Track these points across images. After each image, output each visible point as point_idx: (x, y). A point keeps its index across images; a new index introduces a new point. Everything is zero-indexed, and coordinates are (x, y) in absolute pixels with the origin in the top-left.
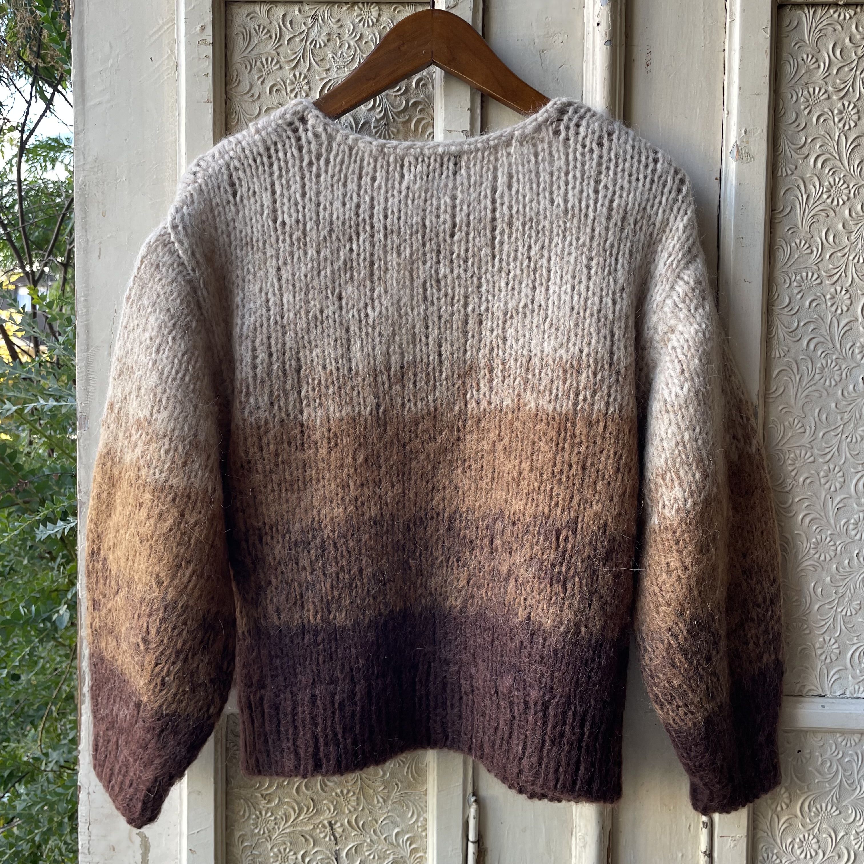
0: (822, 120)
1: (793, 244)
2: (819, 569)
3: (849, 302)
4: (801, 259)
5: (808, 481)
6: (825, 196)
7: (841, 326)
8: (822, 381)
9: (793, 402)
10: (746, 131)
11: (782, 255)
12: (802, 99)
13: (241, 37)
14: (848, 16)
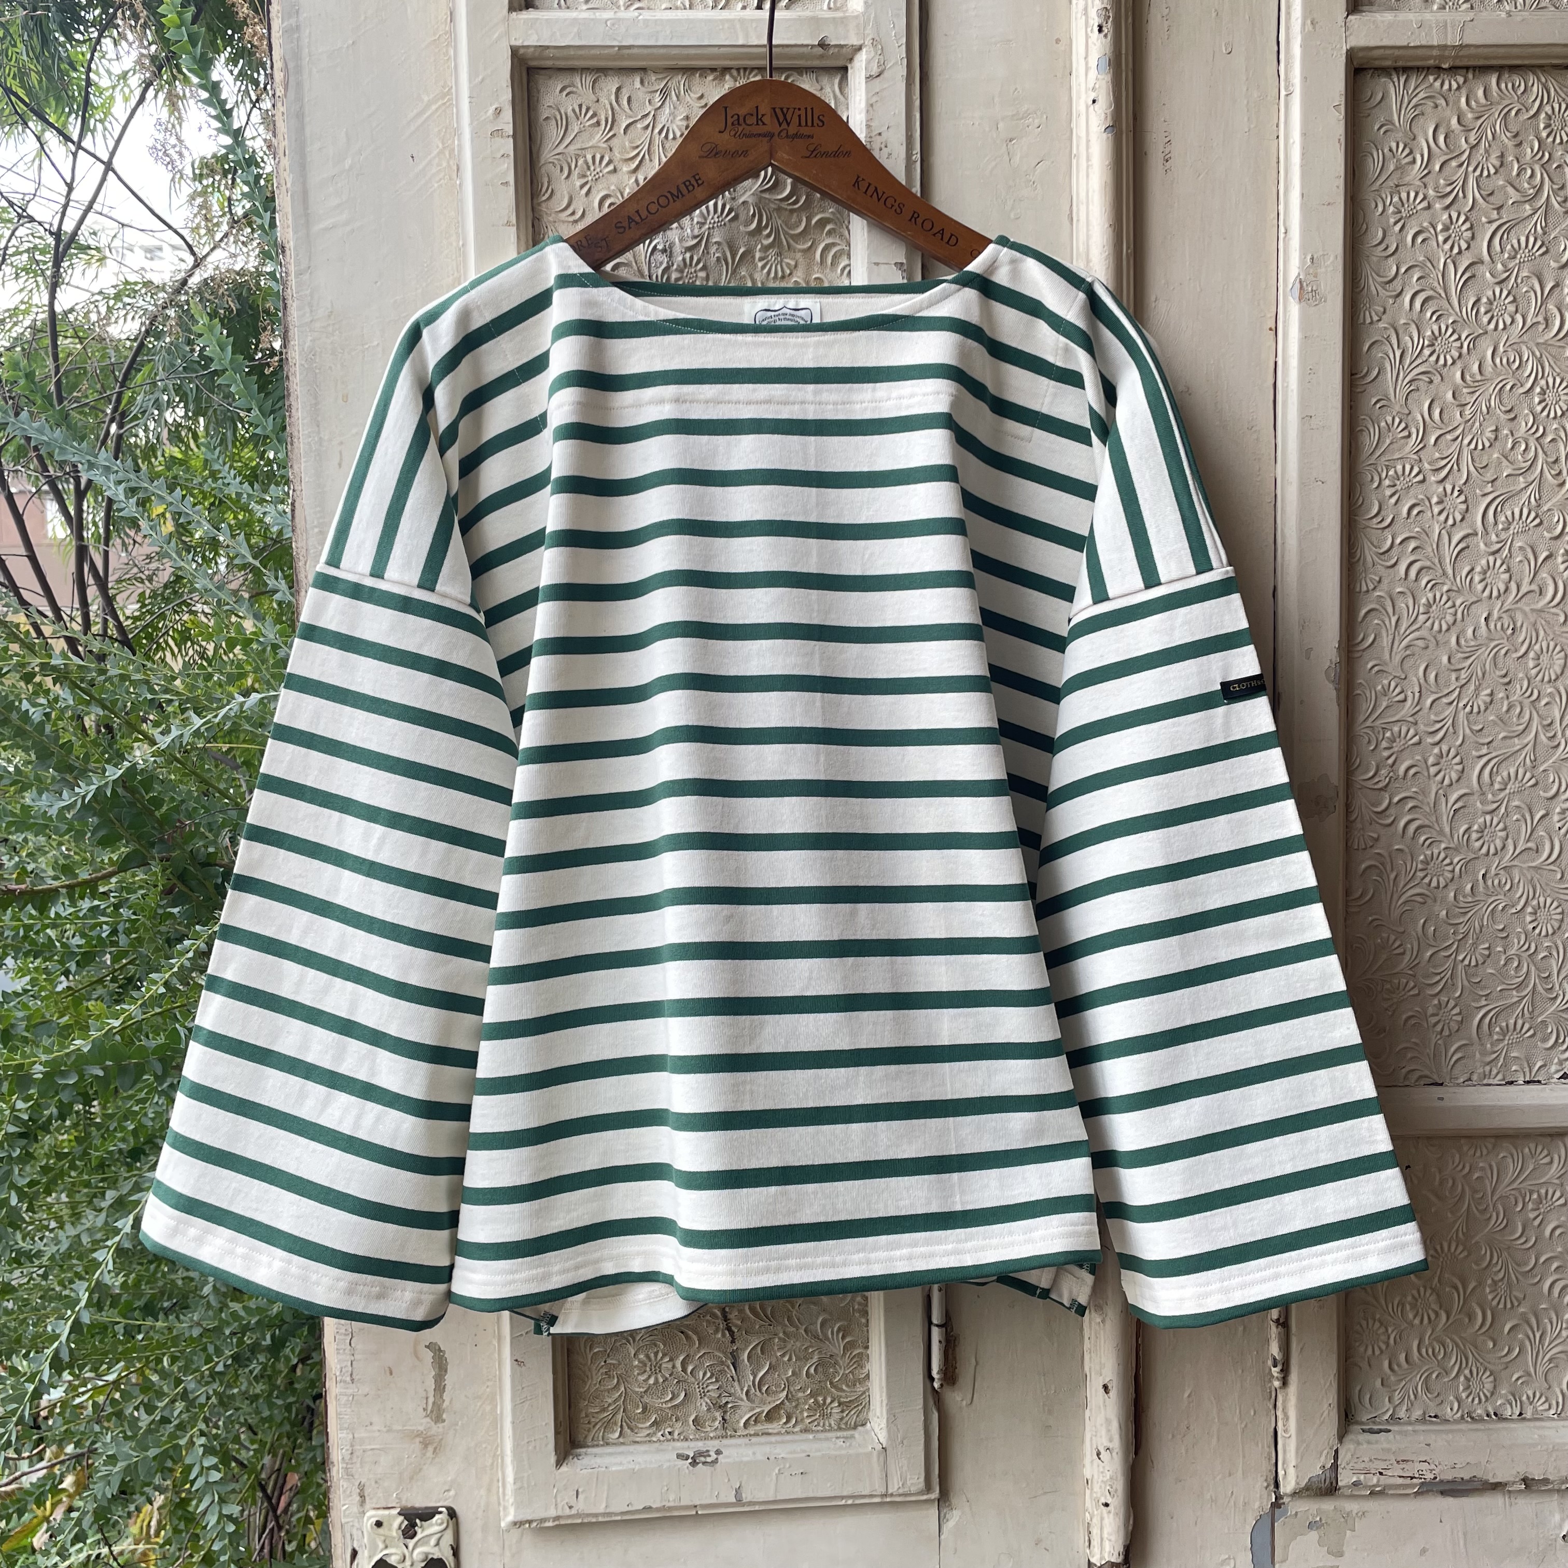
0: (1420, 240)
1: (1383, 424)
2: (1429, 901)
3: (1464, 507)
4: (1395, 446)
5: (1412, 771)
6: (1427, 352)
7: (1454, 541)
8: (1429, 624)
9: (1388, 657)
10: (1312, 259)
11: (1369, 440)
12: (1392, 209)
13: (554, 122)
14: (1454, 85)
